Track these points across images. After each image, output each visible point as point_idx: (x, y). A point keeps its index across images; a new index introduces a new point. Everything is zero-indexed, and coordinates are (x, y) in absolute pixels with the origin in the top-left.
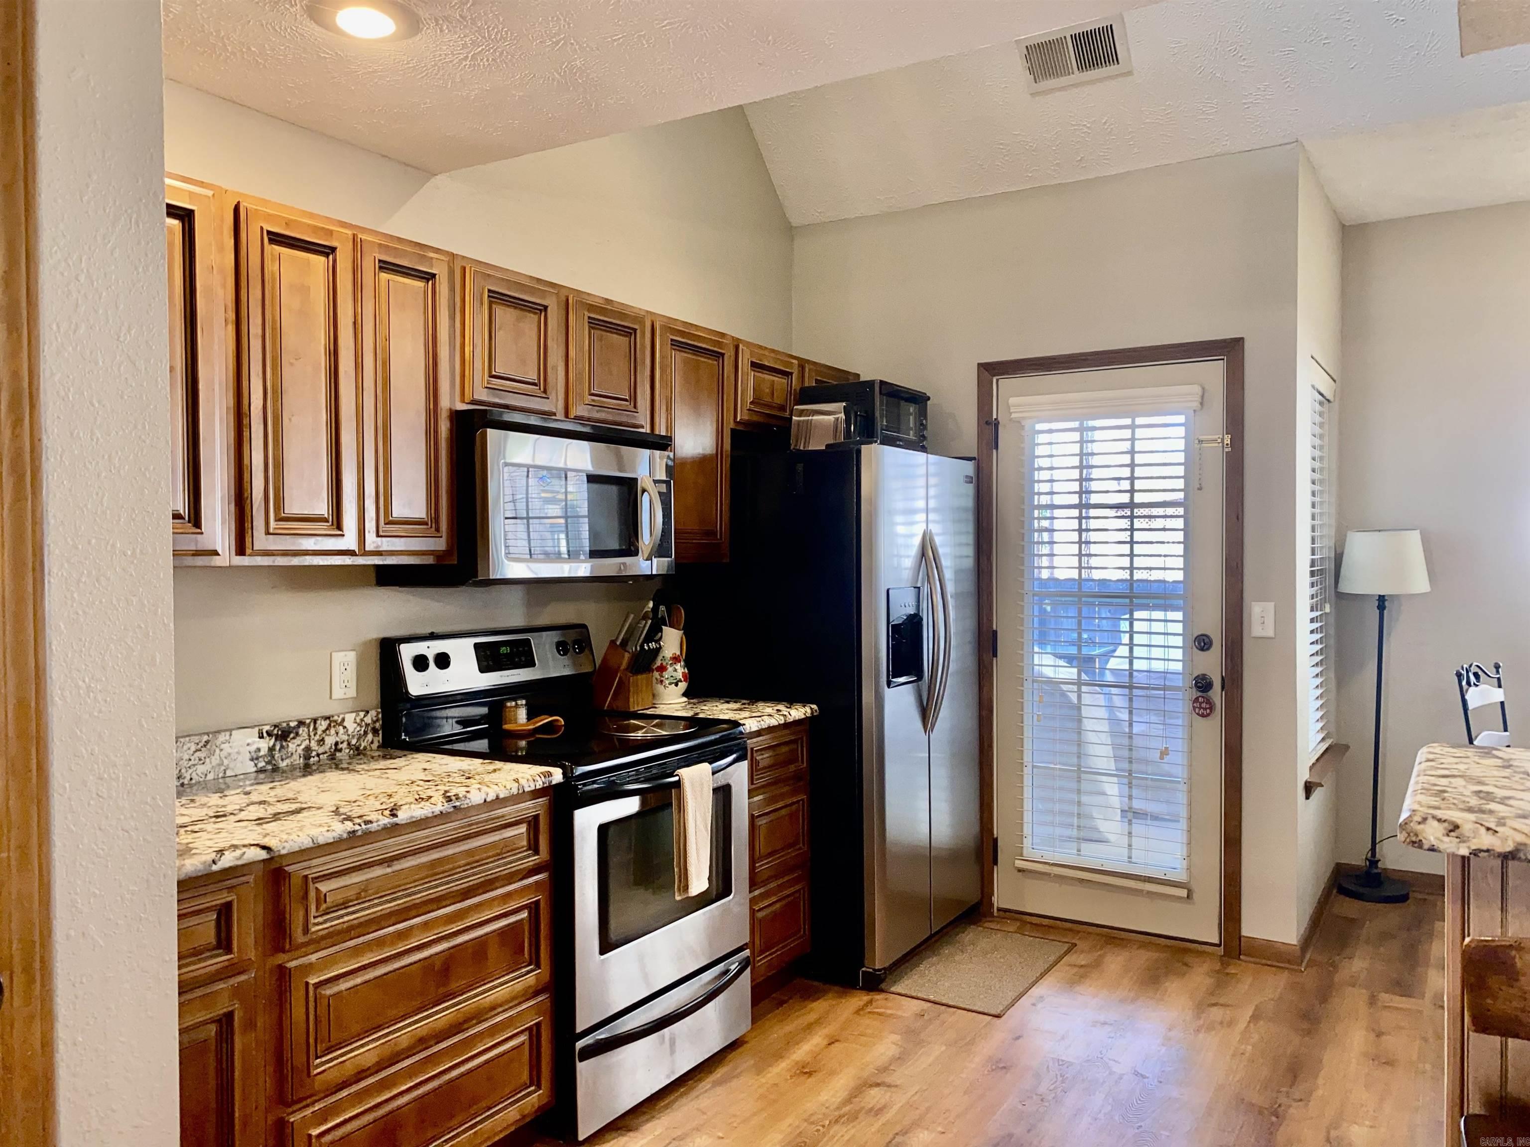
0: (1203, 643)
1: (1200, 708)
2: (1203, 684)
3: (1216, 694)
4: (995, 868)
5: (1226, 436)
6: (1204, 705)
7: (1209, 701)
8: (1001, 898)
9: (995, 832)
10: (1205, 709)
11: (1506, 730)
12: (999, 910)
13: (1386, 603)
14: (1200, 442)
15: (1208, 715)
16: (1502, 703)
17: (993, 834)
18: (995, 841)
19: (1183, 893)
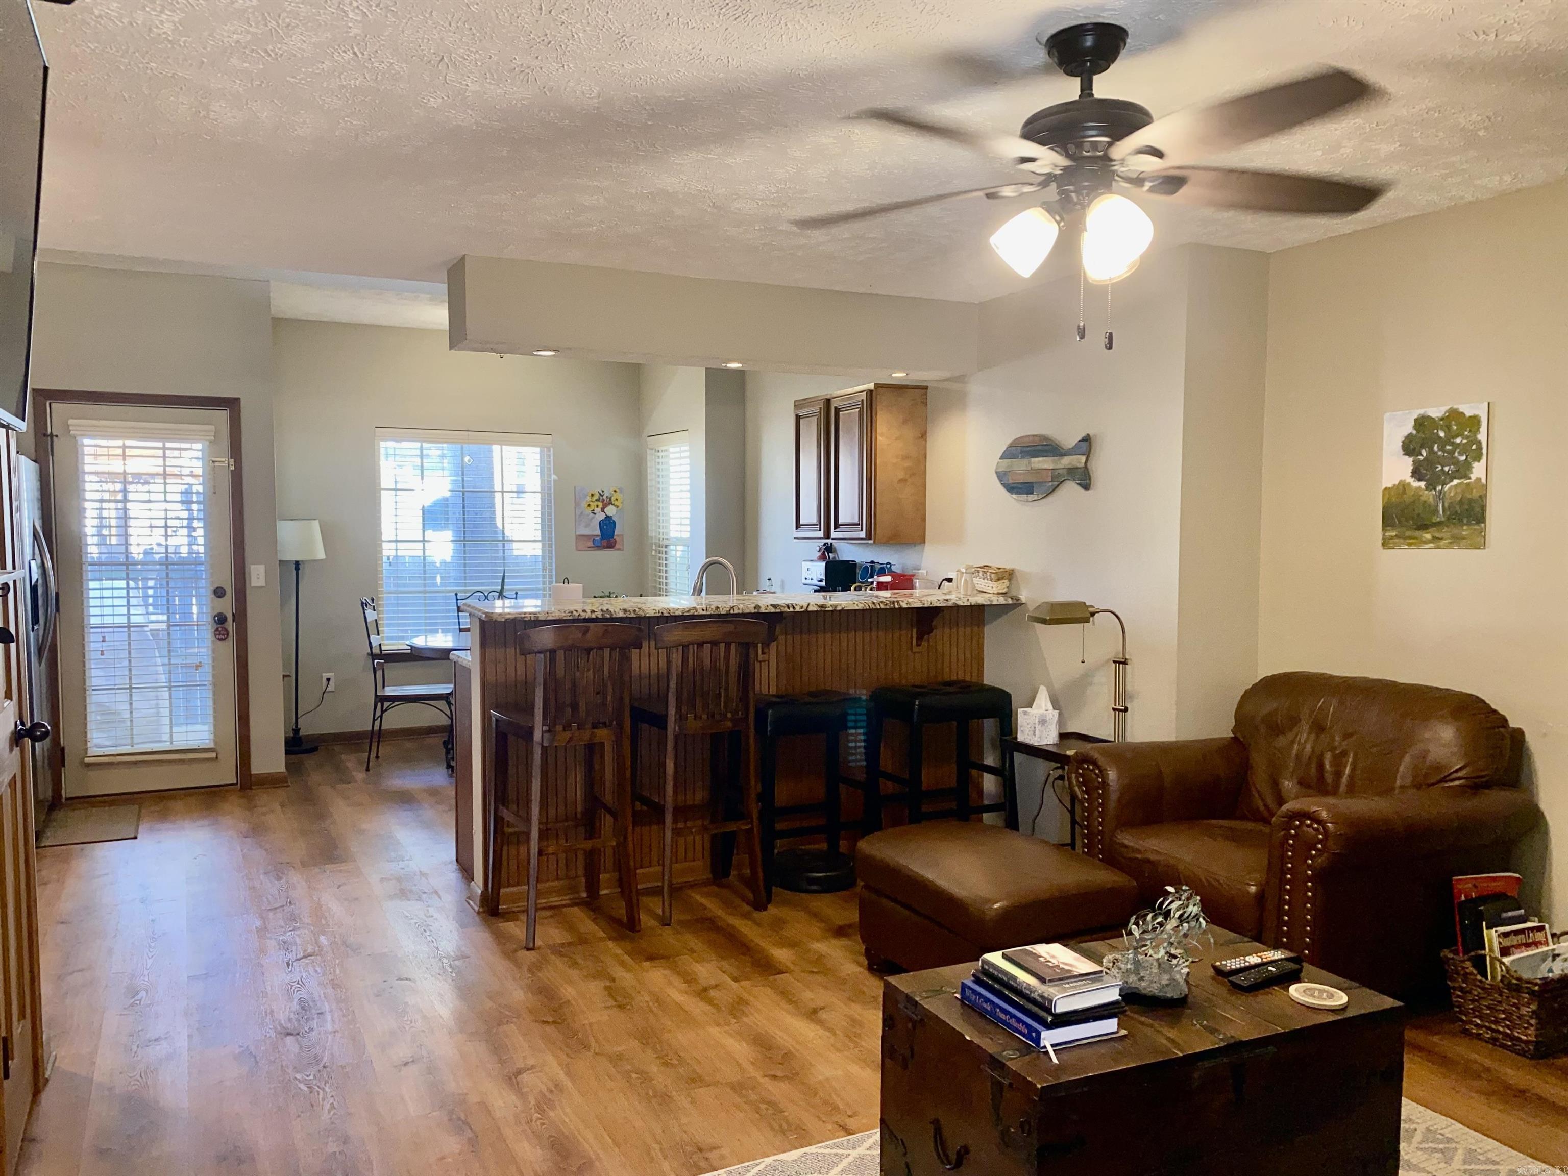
0: (219, 593)
1: (219, 635)
2: (220, 619)
3: (230, 625)
4: (63, 769)
5: (230, 460)
6: (222, 632)
7: (226, 630)
8: (68, 790)
9: (62, 742)
10: (223, 635)
11: (378, 635)
12: (67, 799)
13: (300, 566)
14: (213, 462)
15: (225, 639)
16: (376, 620)
17: (59, 743)
18: (63, 750)
19: (213, 755)
